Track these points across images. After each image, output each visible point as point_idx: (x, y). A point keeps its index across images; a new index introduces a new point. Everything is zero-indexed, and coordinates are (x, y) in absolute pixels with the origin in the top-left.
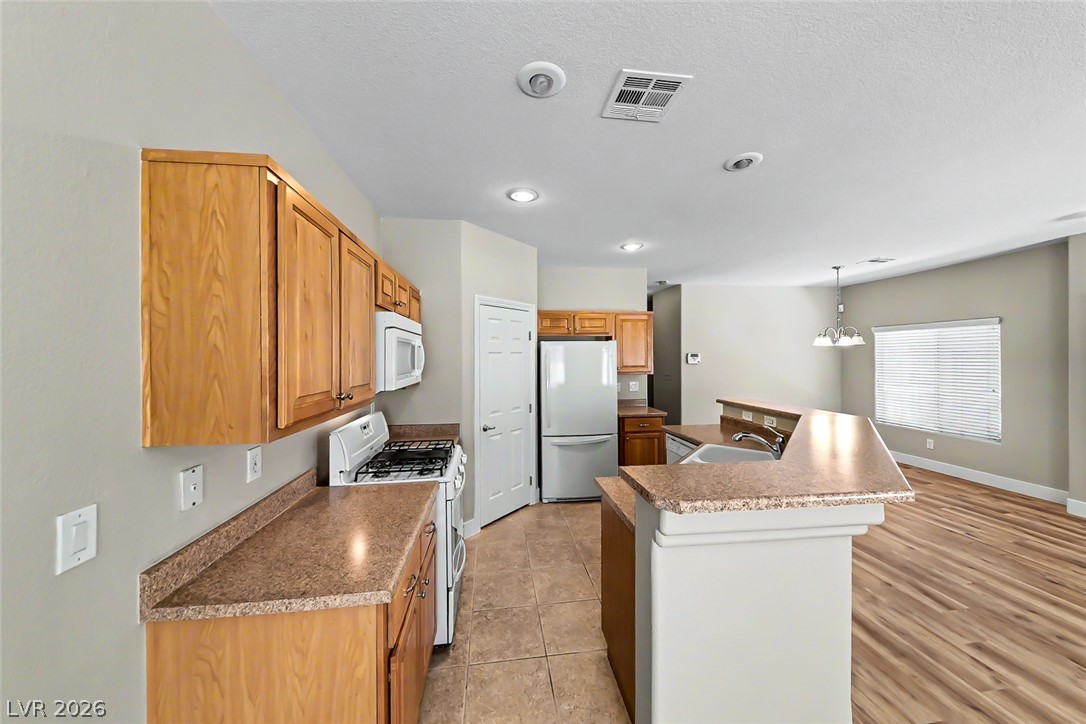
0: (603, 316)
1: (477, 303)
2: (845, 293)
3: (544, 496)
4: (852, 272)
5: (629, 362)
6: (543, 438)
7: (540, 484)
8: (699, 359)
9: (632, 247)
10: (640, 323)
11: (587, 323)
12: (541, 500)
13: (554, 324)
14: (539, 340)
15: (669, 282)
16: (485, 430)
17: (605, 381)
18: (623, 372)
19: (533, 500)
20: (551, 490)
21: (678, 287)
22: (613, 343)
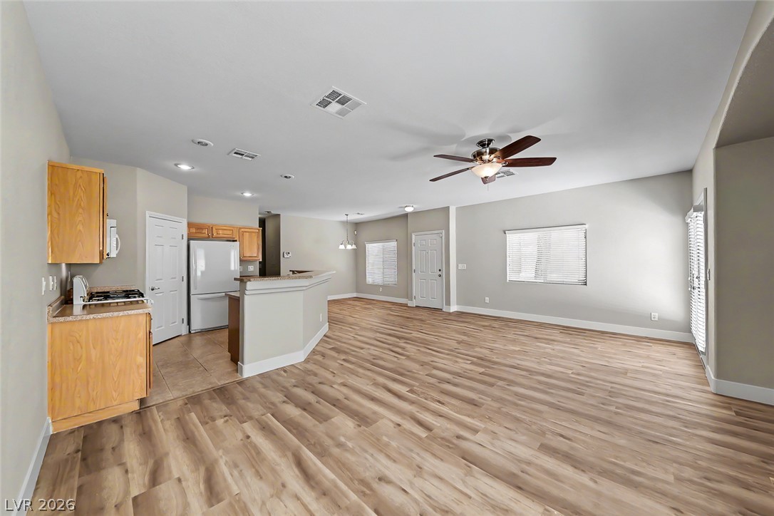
0: (232, 228)
1: (147, 216)
2: (357, 225)
3: (192, 328)
4: (354, 217)
5: (247, 254)
6: (192, 297)
7: (189, 323)
8: (290, 255)
9: (247, 194)
10: (254, 234)
11: (221, 232)
12: (190, 332)
13: (198, 231)
14: (189, 240)
15: (274, 212)
16: (153, 290)
17: (232, 268)
18: (243, 261)
19: (184, 331)
20: (197, 325)
21: (278, 216)
22: (238, 243)
